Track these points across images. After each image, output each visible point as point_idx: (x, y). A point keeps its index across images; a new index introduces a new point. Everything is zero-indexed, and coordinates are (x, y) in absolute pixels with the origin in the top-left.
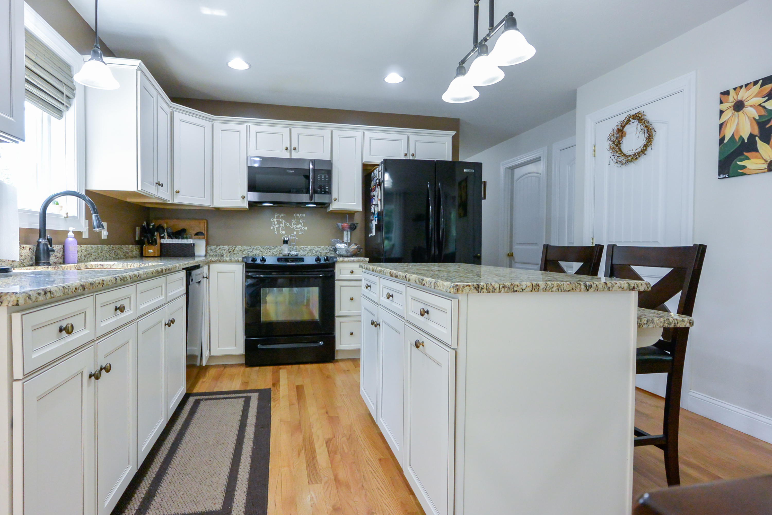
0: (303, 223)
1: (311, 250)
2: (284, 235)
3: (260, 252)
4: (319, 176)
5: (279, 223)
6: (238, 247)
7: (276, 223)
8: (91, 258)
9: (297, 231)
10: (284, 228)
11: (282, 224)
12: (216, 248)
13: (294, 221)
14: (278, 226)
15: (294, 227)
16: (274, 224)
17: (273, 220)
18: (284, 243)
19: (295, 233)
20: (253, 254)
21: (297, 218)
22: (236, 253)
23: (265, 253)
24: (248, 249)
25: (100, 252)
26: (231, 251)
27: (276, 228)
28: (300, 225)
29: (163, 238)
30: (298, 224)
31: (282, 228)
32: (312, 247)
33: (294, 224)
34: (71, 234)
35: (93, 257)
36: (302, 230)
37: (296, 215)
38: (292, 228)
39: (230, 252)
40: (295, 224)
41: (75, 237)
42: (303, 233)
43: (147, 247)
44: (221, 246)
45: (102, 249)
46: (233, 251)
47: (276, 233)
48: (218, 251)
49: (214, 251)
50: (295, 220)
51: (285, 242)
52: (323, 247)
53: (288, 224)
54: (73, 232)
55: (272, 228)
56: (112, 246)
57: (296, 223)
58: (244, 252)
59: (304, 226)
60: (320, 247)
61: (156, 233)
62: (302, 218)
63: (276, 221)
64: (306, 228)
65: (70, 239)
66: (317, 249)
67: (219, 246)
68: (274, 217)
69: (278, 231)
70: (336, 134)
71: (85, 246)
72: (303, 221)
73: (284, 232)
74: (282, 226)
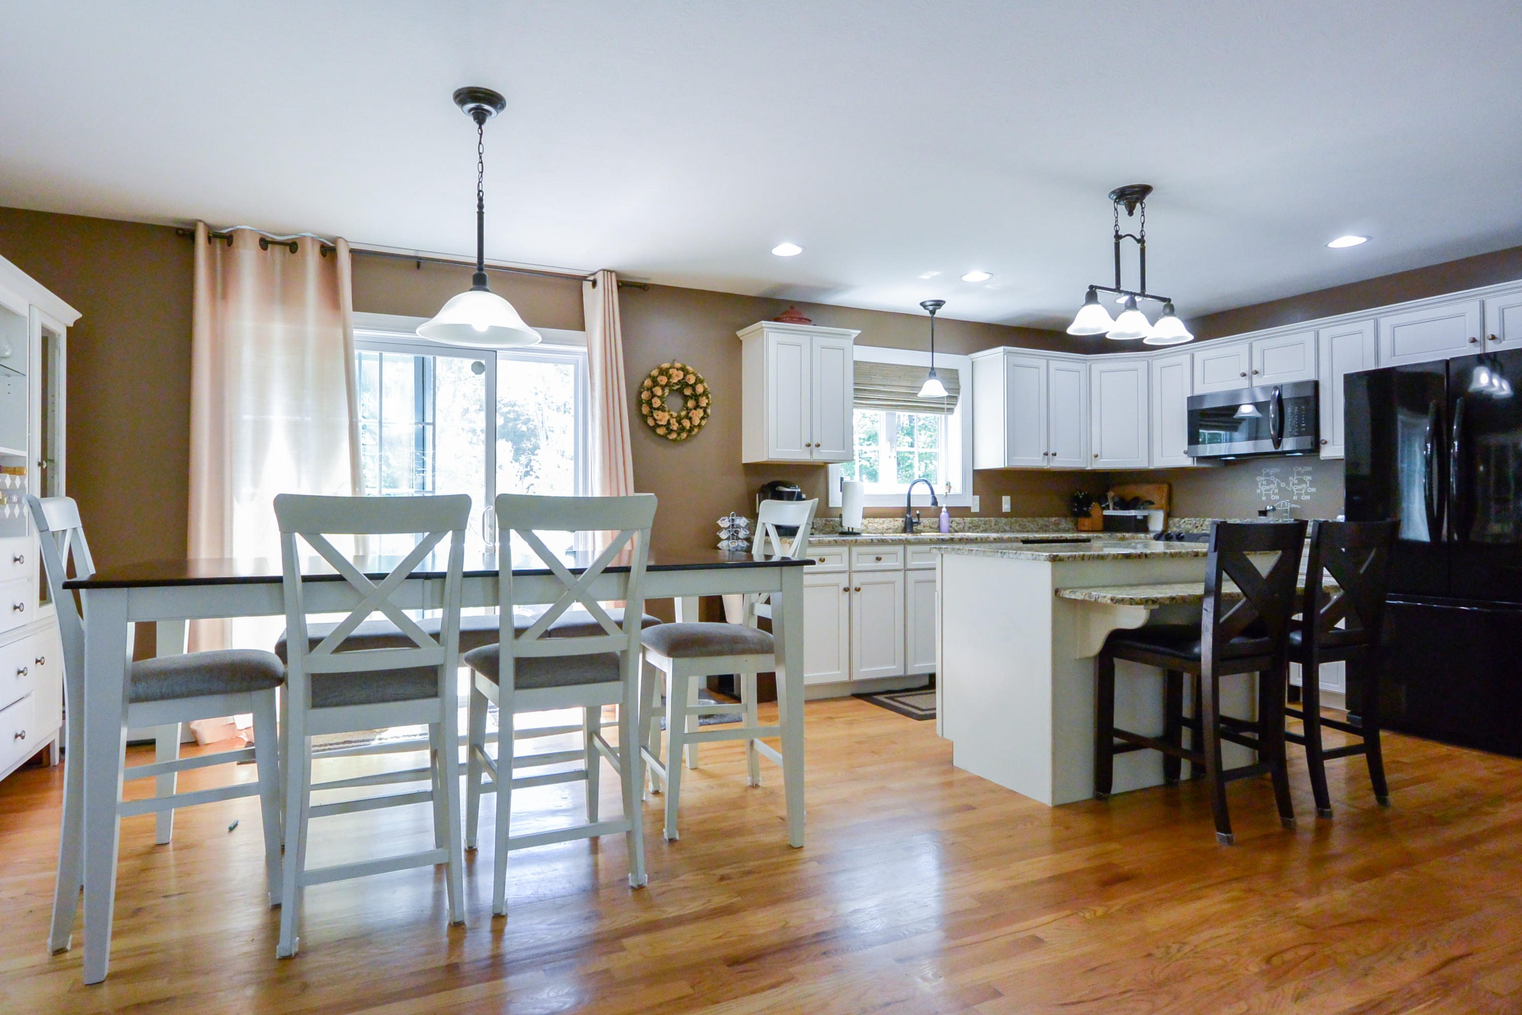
0: (1308, 482)
2: (1277, 501)
4: (1290, 408)
5: (1269, 482)
6: (1207, 519)
7: (1265, 483)
8: (978, 530)
9: (1299, 495)
10: (1276, 491)
11: (1275, 484)
12: (1180, 522)
13: (1293, 479)
14: (1268, 488)
15: (1294, 488)
16: (1261, 485)
17: (1259, 479)
19: (1296, 498)
21: (1300, 473)
22: (1205, 528)
25: (993, 524)
26: (1199, 525)
27: (1265, 491)
28: (1304, 485)
29: (1108, 508)
30: (1299, 484)
31: (1274, 491)
33: (1293, 484)
34: (944, 509)
35: (981, 529)
36: (1306, 493)
37: (1296, 469)
38: (1290, 489)
39: (1197, 527)
40: (1296, 484)
41: (947, 512)
42: (1308, 497)
43: (1082, 519)
44: (1186, 519)
45: (996, 521)
46: (1201, 526)
47: (1264, 498)
48: (1183, 526)
49: (1178, 525)
50: (1295, 478)
51: (1263, 513)
53: (1283, 485)
54: (946, 507)
55: (1258, 491)
56: (1014, 519)
57: (1296, 482)
59: (1311, 487)
61: (1094, 503)
62: (1307, 473)
63: (1265, 480)
64: (1314, 490)
65: (943, 514)
67: (1183, 518)
68: (1261, 475)
69: (1268, 496)
70: (1325, 334)
71: (969, 519)
72: (1309, 478)
73: (1277, 497)
74: (1273, 488)
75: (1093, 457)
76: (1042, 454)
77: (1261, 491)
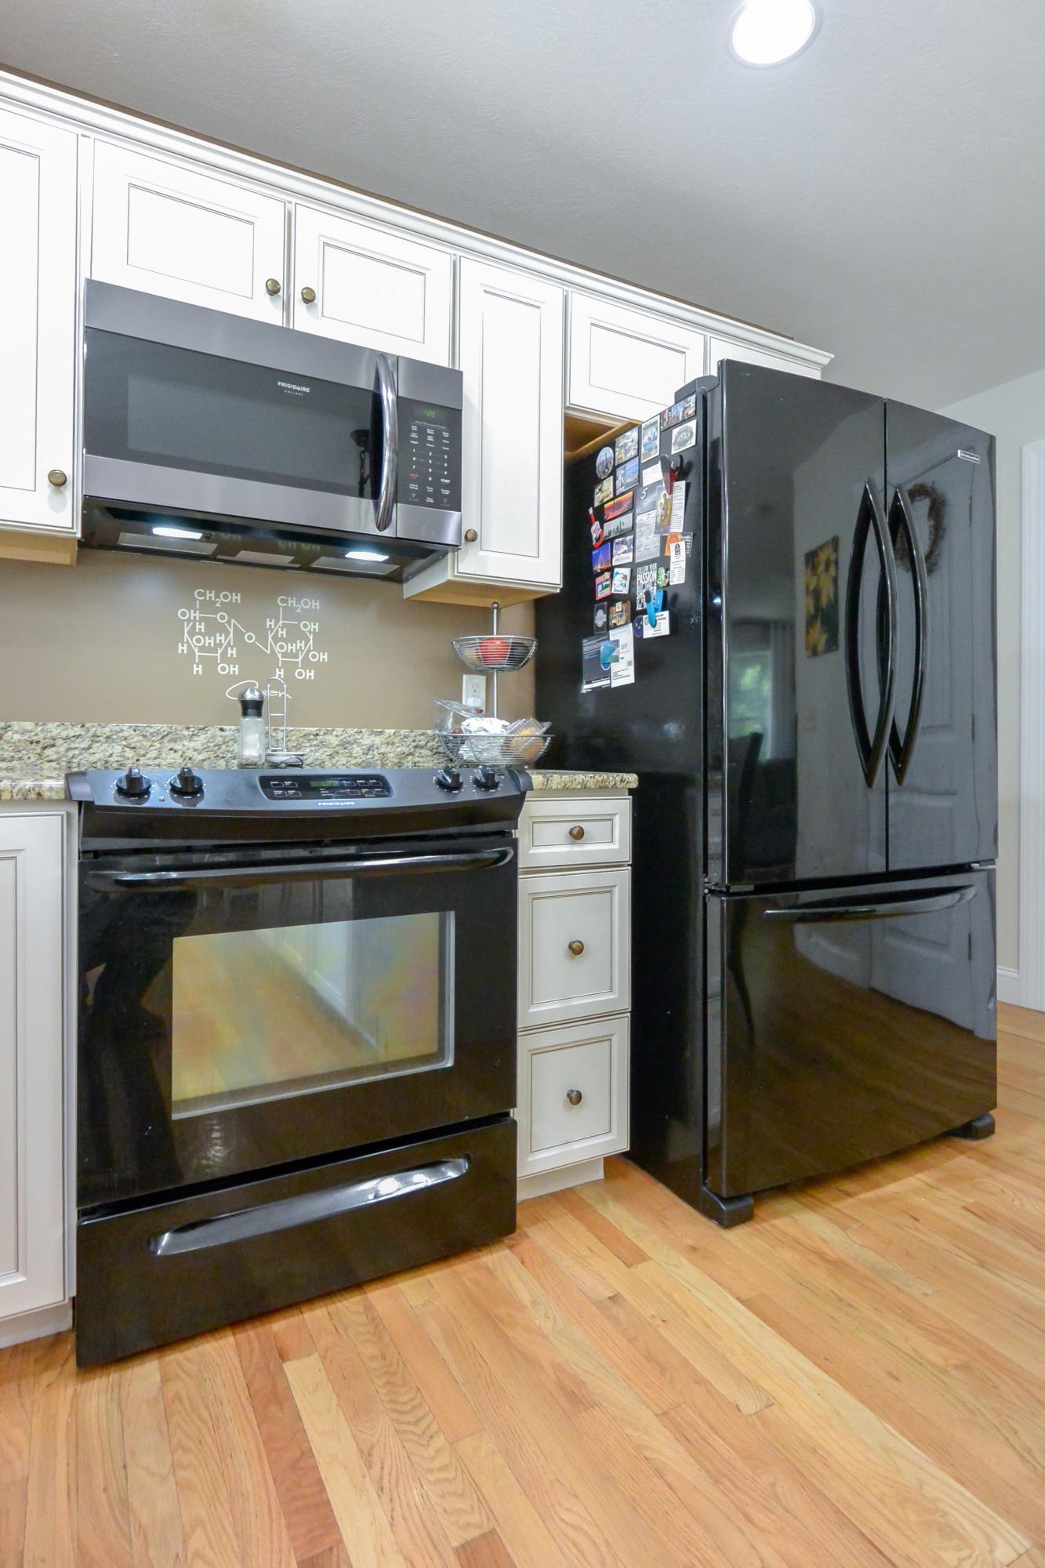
0: (311, 637)
1: (344, 744)
2: (231, 679)
3: (129, 753)
5: (213, 628)
6: (16, 725)
7: (200, 626)
9: (290, 668)
10: (232, 652)
11: (227, 633)
13: (275, 625)
14: (209, 641)
15: (277, 649)
16: (192, 633)
17: (183, 613)
18: (245, 714)
19: (279, 674)
20: (92, 759)
21: (290, 613)
23: (153, 754)
24: (65, 739)
27: (201, 649)
28: (300, 644)
30: (290, 638)
31: (225, 651)
32: (350, 731)
33: (276, 639)
36: (307, 665)
37: (282, 601)
38: (269, 652)
40: (282, 639)
42: (311, 674)
47: (198, 669)
50: (281, 621)
51: (251, 708)
52: (392, 731)
53: (250, 638)
55: (182, 648)
57: (283, 632)
58: (49, 752)
59: (318, 647)
60: (381, 733)
62: (309, 615)
63: (202, 620)
64: (324, 657)
66: (367, 740)
68: (191, 606)
69: (209, 664)
72: (314, 627)
73: (235, 669)
74: (225, 643)
77: (189, 646)
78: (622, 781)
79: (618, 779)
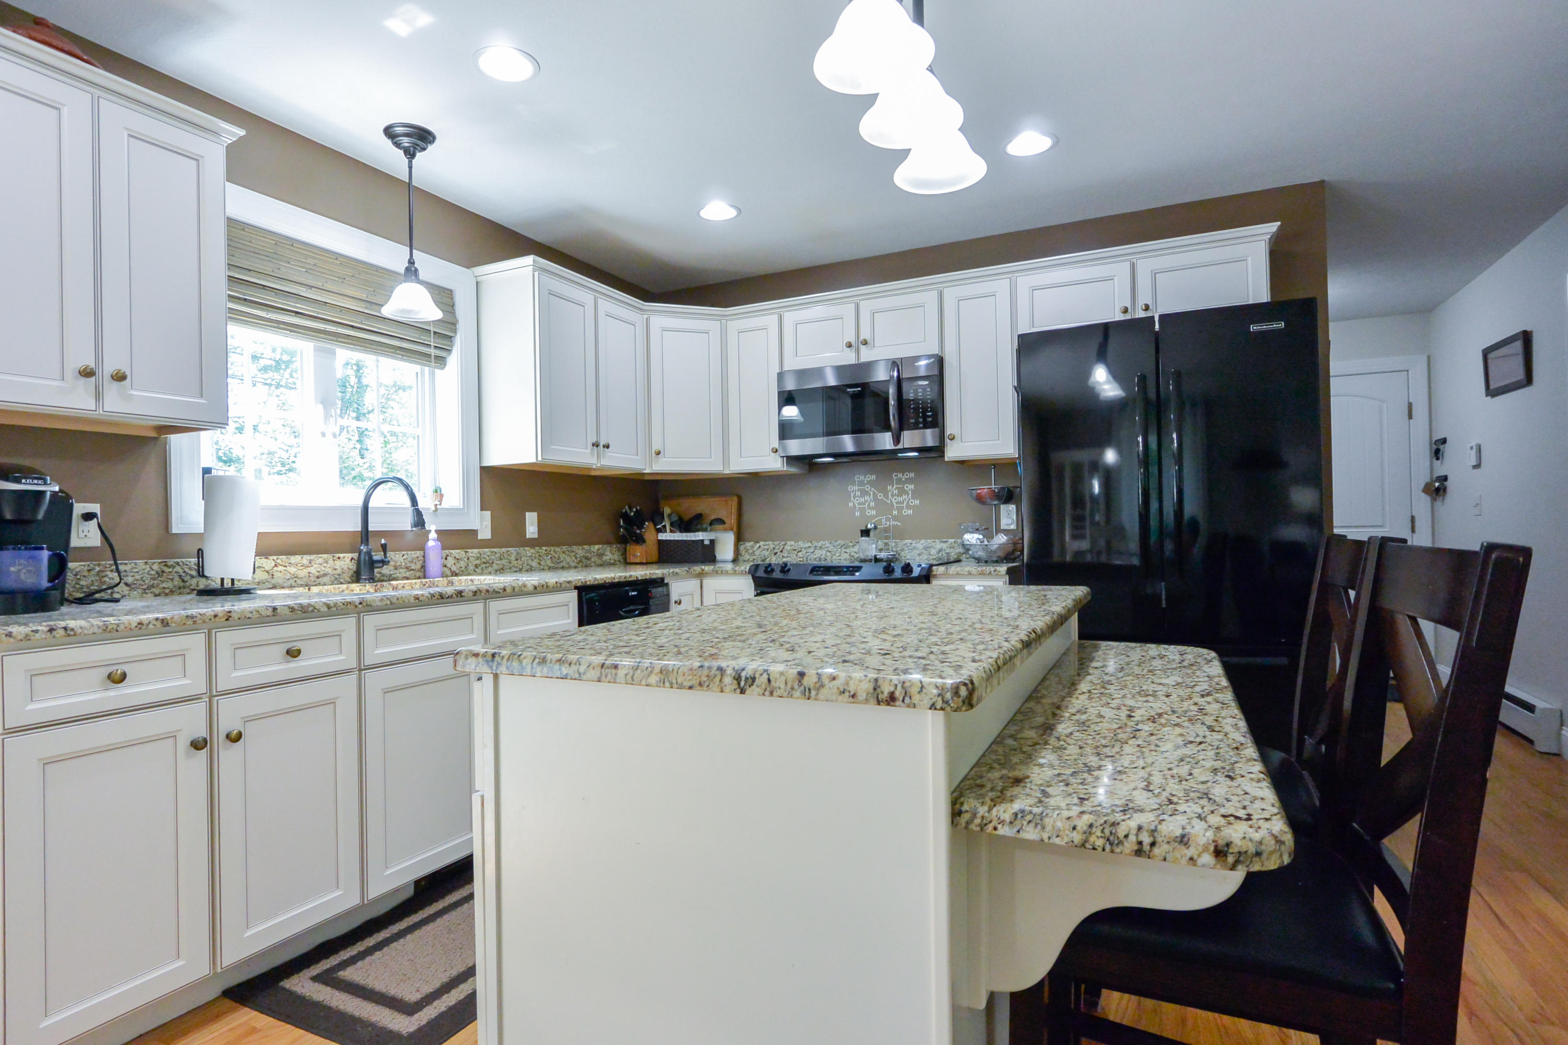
0: (910, 492)
1: (926, 548)
2: (872, 517)
3: (829, 554)
4: (912, 391)
5: (864, 493)
6: (789, 543)
7: (858, 493)
8: (490, 569)
9: (900, 509)
10: (872, 504)
11: (870, 495)
12: (753, 547)
13: (892, 489)
14: (862, 500)
15: (893, 500)
16: (855, 497)
17: (851, 488)
18: (862, 536)
19: (895, 512)
20: (815, 557)
21: (899, 481)
22: (786, 555)
23: (838, 554)
24: (805, 548)
25: (513, 558)
26: (778, 551)
27: (859, 504)
28: (905, 497)
29: (663, 530)
30: (900, 495)
31: (869, 504)
32: (929, 541)
33: (892, 495)
34: (433, 535)
35: (495, 567)
36: (908, 507)
37: (895, 476)
38: (889, 502)
39: (776, 554)
40: (896, 495)
41: (438, 539)
42: (910, 512)
43: (632, 547)
44: (762, 543)
45: (518, 553)
46: (781, 551)
47: (857, 514)
48: (757, 553)
49: (751, 551)
50: (895, 486)
51: (866, 533)
52: (953, 540)
53: (880, 496)
54: (437, 531)
55: (851, 504)
56: (544, 548)
57: (896, 492)
58: (800, 554)
59: (913, 498)
60: (946, 542)
61: (647, 523)
62: (909, 481)
63: (859, 490)
64: (917, 502)
65: (431, 543)
66: (939, 545)
67: (758, 542)
68: (853, 484)
69: (862, 511)
70: (950, 294)
71: (476, 551)
72: (912, 487)
73: (874, 512)
74: (869, 500)
75: (654, 455)
76: (590, 446)
77: (854, 504)
78: (995, 571)
79: (992, 569)
